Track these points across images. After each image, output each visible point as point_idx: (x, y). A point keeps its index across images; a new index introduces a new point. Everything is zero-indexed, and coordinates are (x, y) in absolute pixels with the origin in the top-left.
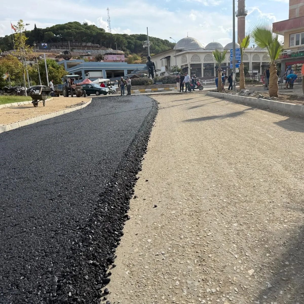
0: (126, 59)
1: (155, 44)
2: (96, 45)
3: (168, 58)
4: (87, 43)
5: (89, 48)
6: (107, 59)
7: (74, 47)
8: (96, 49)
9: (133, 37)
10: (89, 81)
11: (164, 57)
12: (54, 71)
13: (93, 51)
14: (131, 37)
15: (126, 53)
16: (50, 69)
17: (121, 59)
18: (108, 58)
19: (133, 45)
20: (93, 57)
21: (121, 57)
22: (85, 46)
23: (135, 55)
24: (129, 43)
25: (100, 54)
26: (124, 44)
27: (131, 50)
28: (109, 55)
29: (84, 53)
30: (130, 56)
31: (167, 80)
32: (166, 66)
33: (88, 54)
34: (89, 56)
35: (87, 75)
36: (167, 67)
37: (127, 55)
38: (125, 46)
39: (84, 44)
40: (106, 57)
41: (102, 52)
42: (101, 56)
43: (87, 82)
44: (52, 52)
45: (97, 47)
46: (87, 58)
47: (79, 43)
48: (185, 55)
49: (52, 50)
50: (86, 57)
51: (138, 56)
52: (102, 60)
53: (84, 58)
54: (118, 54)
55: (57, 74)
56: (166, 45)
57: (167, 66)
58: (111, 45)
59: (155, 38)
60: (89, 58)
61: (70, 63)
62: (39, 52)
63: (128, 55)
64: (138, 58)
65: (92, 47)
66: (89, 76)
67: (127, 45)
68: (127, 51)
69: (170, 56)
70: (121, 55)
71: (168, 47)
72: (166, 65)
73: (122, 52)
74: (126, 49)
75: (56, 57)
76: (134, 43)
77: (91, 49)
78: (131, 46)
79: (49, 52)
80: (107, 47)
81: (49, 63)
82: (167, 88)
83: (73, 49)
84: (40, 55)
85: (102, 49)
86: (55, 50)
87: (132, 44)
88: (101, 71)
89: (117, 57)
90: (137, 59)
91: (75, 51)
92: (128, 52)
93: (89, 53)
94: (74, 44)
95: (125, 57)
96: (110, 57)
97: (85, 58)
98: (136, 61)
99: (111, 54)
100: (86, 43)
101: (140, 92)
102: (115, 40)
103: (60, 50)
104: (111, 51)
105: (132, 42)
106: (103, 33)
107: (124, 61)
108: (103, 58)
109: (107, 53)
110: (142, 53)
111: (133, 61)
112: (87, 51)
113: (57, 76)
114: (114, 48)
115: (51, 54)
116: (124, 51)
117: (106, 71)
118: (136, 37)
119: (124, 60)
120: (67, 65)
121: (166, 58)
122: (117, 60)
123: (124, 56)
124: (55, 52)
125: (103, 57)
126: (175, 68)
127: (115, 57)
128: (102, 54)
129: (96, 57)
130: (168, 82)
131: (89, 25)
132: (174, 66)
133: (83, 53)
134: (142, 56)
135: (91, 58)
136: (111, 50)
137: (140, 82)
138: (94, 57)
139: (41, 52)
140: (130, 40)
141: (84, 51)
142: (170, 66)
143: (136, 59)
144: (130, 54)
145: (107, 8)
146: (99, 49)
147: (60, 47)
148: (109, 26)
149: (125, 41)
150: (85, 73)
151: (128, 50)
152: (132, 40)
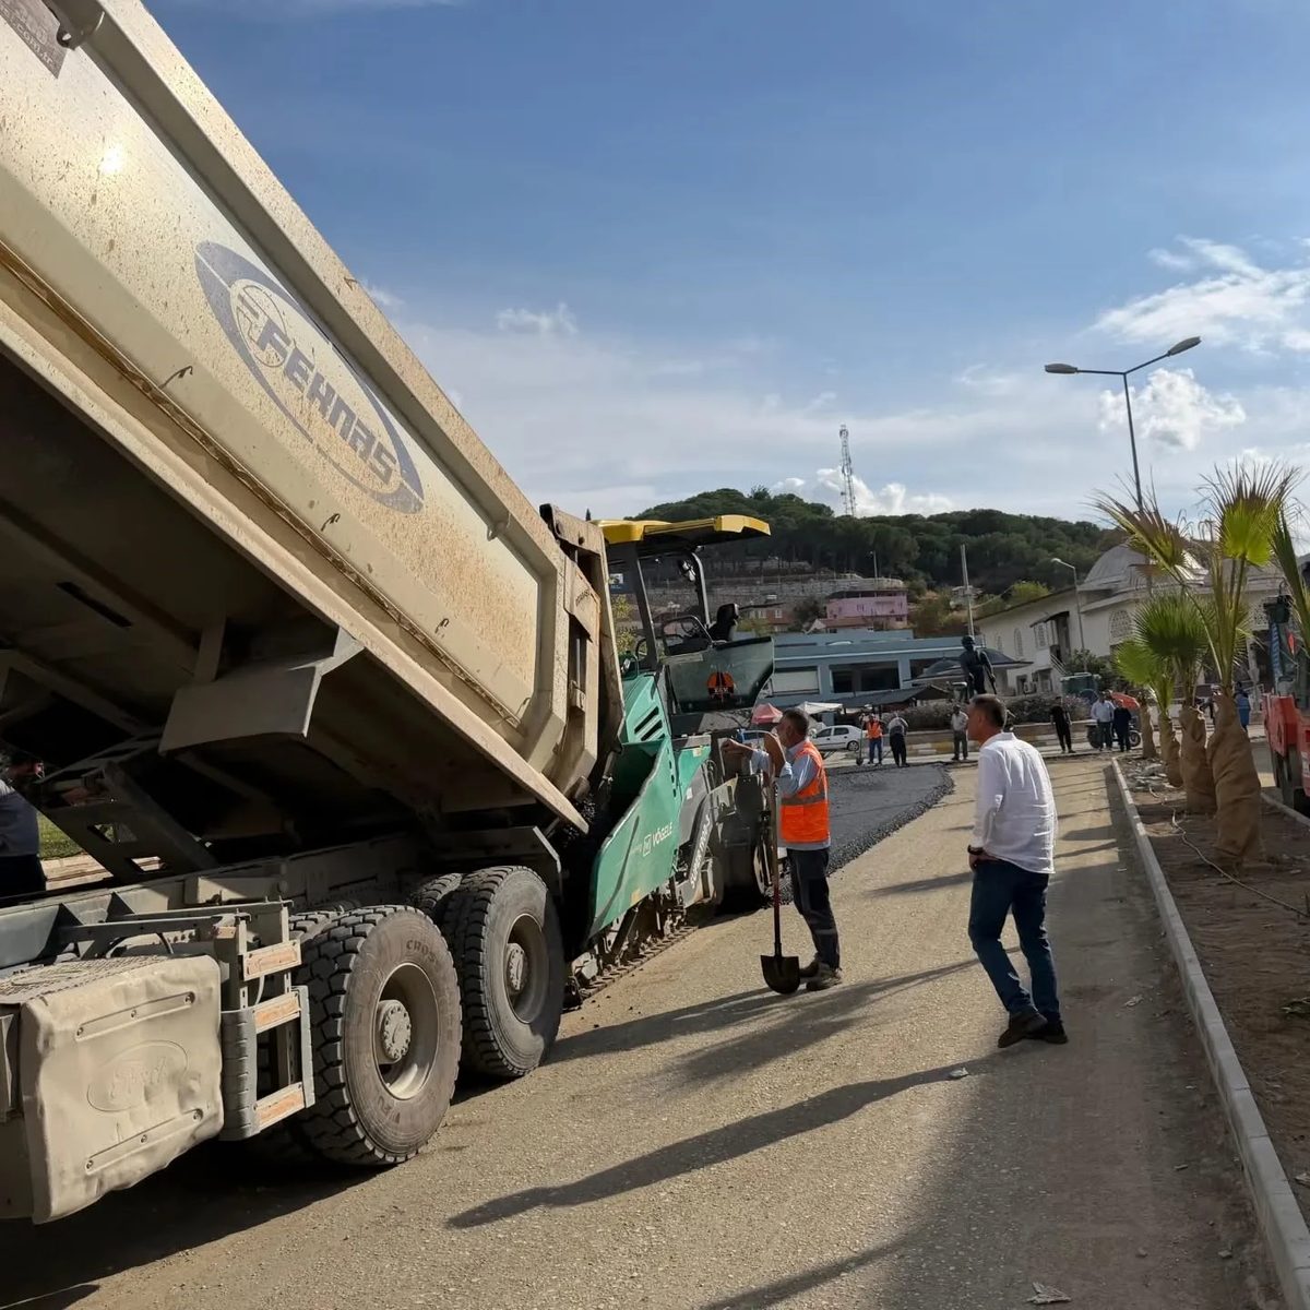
0: (913, 607)
2: (796, 564)
3: (1061, 619)
4: (765, 560)
5: (770, 576)
6: (836, 612)
8: (797, 580)
9: (943, 525)
10: (771, 712)
11: (1044, 616)
13: (785, 587)
14: (935, 524)
15: (911, 588)
17: (893, 612)
18: (840, 609)
19: (940, 555)
20: (784, 613)
21: (891, 603)
22: (758, 572)
24: (925, 547)
25: (813, 598)
26: (907, 554)
27: (932, 575)
28: (845, 600)
29: (752, 597)
30: (930, 595)
32: (1052, 648)
33: (768, 601)
34: (770, 609)
36: (1057, 653)
37: (919, 594)
38: (909, 562)
39: (753, 565)
40: (832, 607)
41: (818, 588)
42: (816, 602)
43: (764, 717)
45: (802, 571)
46: (764, 614)
47: (734, 563)
48: (1123, 608)
50: (760, 611)
52: (819, 617)
53: (752, 615)
54: (881, 593)
57: (1059, 646)
58: (854, 563)
59: (1035, 520)
60: (771, 615)
63: (919, 592)
65: (785, 573)
66: (770, 689)
67: (916, 555)
68: (916, 578)
69: (1066, 614)
70: (895, 595)
72: (1056, 643)
73: (900, 583)
74: (912, 570)
76: (946, 547)
77: (777, 581)
78: (932, 558)
80: (840, 570)
85: (820, 579)
87: (938, 550)
88: (814, 668)
89: (878, 603)
92: (921, 582)
93: (771, 597)
94: (717, 566)
95: (911, 600)
96: (851, 608)
97: (757, 615)
98: (954, 613)
99: (853, 594)
100: (761, 561)
102: (871, 542)
103: (668, 591)
104: (856, 584)
105: (939, 542)
106: (822, 523)
107: (905, 619)
108: (821, 612)
109: (837, 591)
111: (939, 614)
112: (762, 588)
114: (867, 572)
116: (905, 577)
117: (831, 667)
118: (953, 522)
119: (905, 612)
121: (1052, 618)
122: (878, 613)
123: (904, 598)
125: (823, 606)
126: (1080, 656)
127: (870, 606)
128: (818, 595)
129: (795, 609)
131: (772, 498)
133: (747, 598)
134: (980, 591)
135: (779, 615)
136: (854, 580)
138: (790, 610)
140: (927, 537)
141: (754, 588)
142: (1068, 645)
144: (930, 588)
145: (840, 428)
146: (809, 578)
147: (668, 582)
148: (848, 491)
149: (910, 542)
151: (921, 574)
152: (940, 533)
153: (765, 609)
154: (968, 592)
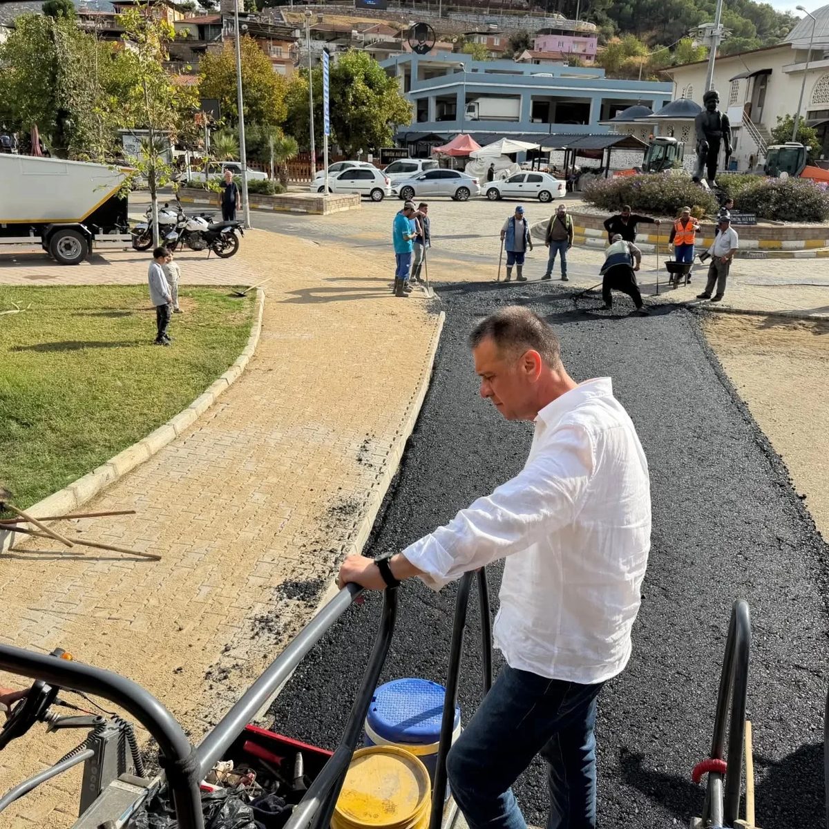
0: (600, 49)
1: (702, 4)
3: (763, 76)
5: (495, 8)
6: (541, 46)
7: (454, 6)
8: (515, 15)
12: (368, 98)
13: (505, 19)
15: (602, 32)
16: (357, 90)
17: (585, 51)
18: (545, 43)
19: (629, 6)
20: (501, 40)
21: (586, 43)
22: (485, 4)
23: (631, 38)
25: (525, 31)
27: (619, 23)
28: (550, 36)
29: (478, 24)
30: (615, 40)
31: (775, 204)
33: (490, 29)
34: (491, 37)
35: (471, 109)
37: (607, 39)
38: (603, 9)
40: (540, 41)
41: (531, 23)
42: (527, 36)
44: (389, 16)
45: (520, 8)
46: (486, 42)
49: (390, 10)
50: (482, 37)
51: (639, 43)
52: (528, 49)
53: (476, 40)
54: (578, 34)
55: (375, 111)
56: (735, 11)
57: (751, 104)
58: (561, 5)
60: (491, 42)
61: (429, 62)
62: (354, 15)
63: (608, 36)
64: (638, 48)
65: (506, 7)
67: (610, 4)
68: (607, 25)
69: (769, 72)
70: (589, 36)
71: (740, 18)
73: (593, 27)
74: (605, 17)
75: (396, 32)
77: (499, 13)
78: (621, 9)
79: (381, 17)
80: (550, 10)
81: (358, 72)
82: (773, 244)
83: (450, 10)
84: (356, 26)
85: (534, 15)
86: (400, 10)
88: (517, 97)
89: (574, 42)
90: (635, 54)
91: (453, 16)
92: (610, 28)
93: (492, 26)
95: (600, 43)
96: (553, 44)
97: (479, 41)
98: (632, 58)
99: (557, 32)
101: (652, 247)
103: (413, 12)
104: (560, 23)
107: (593, 58)
108: (530, 44)
109: (545, 27)
110: (654, 33)
111: (620, 58)
112: (488, 18)
113: (375, 117)
114: (570, 14)
115: (386, 23)
116: (597, 22)
117: (533, 97)
119: (594, 53)
120: (419, 67)
121: (753, 74)
122: (574, 51)
123: (595, 40)
124: (398, 18)
125: (532, 39)
127: (568, 44)
128: (529, 29)
129: (510, 40)
130: (778, 210)
132: (788, 116)
133: (474, 25)
134: (653, 41)
135: (497, 43)
136: (558, 20)
137: (661, 201)
138: (506, 40)
139: (360, 15)
141: (481, 17)
143: (631, 52)
144: (616, 34)
146: (525, 14)
147: (414, 3)
150: (467, 102)
151: (611, 21)
153: (486, 37)
154: (718, 32)
